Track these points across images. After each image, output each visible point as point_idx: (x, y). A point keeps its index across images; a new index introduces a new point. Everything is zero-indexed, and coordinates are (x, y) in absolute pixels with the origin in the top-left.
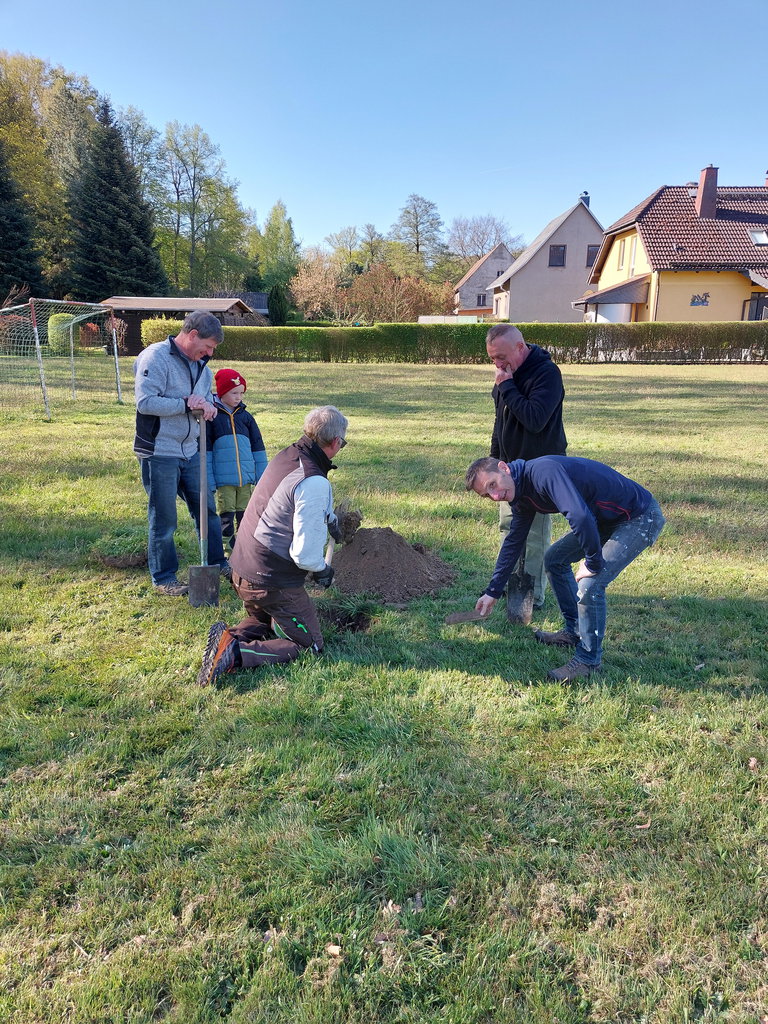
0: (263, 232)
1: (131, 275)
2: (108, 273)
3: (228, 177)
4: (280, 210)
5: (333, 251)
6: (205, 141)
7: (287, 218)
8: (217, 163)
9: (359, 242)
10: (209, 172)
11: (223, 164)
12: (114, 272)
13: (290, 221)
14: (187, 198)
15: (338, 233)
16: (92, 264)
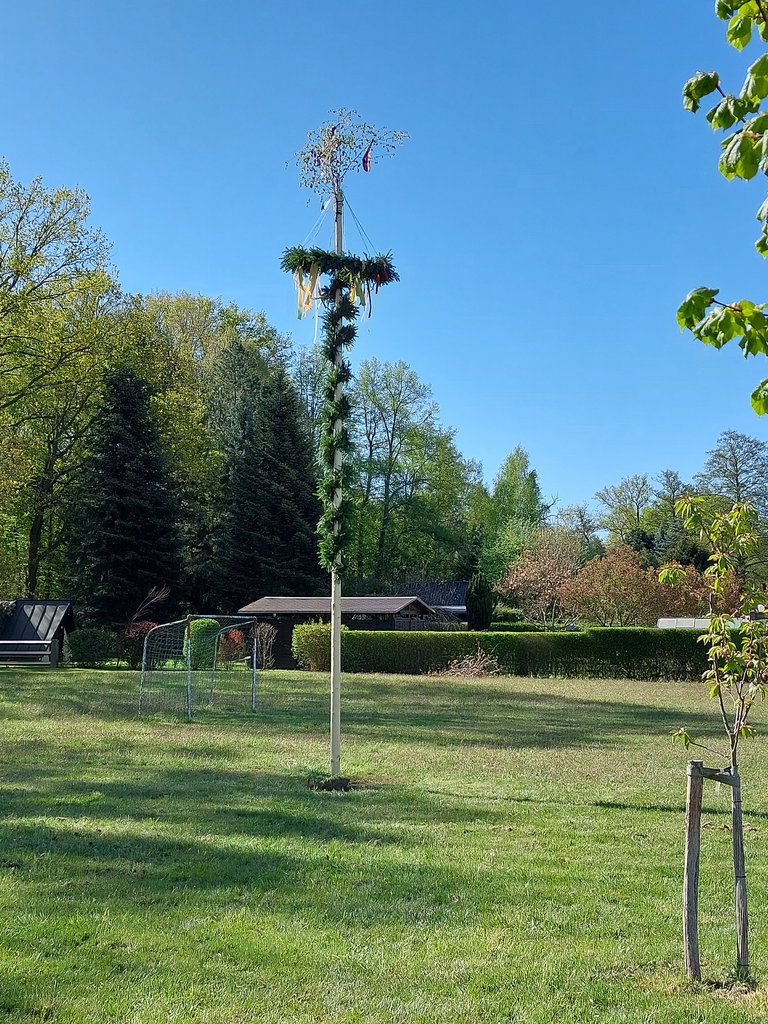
0: (491, 492)
1: (291, 568)
2: (263, 566)
3: (442, 424)
4: (518, 461)
5: (609, 512)
6: (412, 380)
7: (530, 470)
8: (426, 408)
9: (653, 498)
10: (415, 419)
11: (435, 407)
12: (272, 564)
13: (533, 475)
14: (381, 454)
15: (618, 485)
16: (244, 555)
